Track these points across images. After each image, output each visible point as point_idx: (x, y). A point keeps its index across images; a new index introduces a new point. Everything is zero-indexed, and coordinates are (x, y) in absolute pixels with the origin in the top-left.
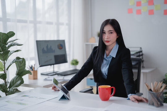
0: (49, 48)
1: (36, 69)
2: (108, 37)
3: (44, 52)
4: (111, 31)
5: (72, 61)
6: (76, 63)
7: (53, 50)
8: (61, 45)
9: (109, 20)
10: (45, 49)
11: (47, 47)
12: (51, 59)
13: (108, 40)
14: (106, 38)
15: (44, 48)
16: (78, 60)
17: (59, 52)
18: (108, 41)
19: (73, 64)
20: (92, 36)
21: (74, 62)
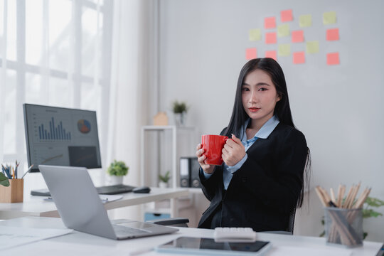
0: (56, 126)
1: (19, 177)
2: (254, 98)
3: (43, 134)
4: (262, 84)
5: (112, 165)
6: (121, 170)
7: (67, 132)
8: (87, 122)
9: (259, 59)
10: (47, 128)
11: (52, 123)
12: (61, 156)
13: (254, 106)
14: (251, 100)
15: (42, 126)
16: (127, 164)
17: (80, 141)
18: (255, 109)
19: (114, 173)
20: (159, 111)
21: (117, 168)
